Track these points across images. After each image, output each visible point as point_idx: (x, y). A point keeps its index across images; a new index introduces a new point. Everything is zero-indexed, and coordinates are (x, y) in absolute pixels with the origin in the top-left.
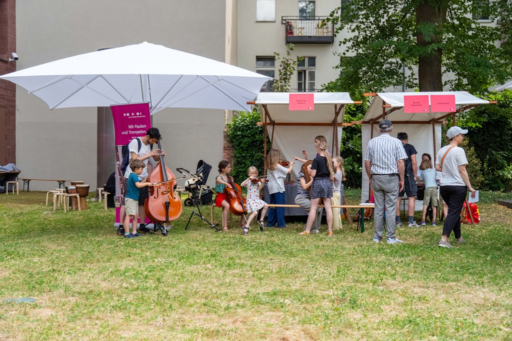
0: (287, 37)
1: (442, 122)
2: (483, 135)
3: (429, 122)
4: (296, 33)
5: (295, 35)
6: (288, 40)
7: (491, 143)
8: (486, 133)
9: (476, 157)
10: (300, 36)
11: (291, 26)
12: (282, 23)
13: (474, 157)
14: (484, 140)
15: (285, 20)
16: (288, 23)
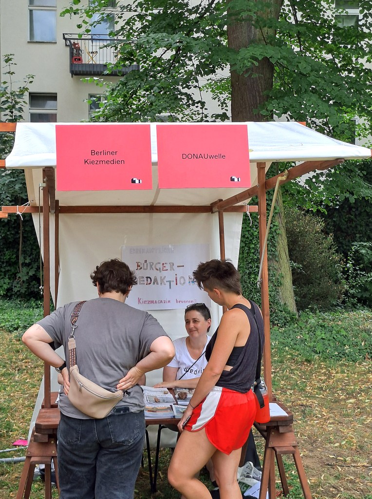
0: (72, 65)
1: (242, 207)
2: (349, 212)
3: (208, 209)
4: (86, 59)
5: (84, 62)
6: (73, 69)
7: (361, 226)
8: (354, 210)
9: (337, 251)
10: (91, 64)
11: (78, 49)
12: (66, 45)
13: (333, 251)
14: (351, 220)
15: (69, 39)
16: (75, 44)
